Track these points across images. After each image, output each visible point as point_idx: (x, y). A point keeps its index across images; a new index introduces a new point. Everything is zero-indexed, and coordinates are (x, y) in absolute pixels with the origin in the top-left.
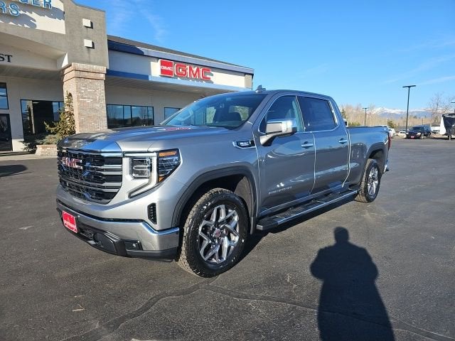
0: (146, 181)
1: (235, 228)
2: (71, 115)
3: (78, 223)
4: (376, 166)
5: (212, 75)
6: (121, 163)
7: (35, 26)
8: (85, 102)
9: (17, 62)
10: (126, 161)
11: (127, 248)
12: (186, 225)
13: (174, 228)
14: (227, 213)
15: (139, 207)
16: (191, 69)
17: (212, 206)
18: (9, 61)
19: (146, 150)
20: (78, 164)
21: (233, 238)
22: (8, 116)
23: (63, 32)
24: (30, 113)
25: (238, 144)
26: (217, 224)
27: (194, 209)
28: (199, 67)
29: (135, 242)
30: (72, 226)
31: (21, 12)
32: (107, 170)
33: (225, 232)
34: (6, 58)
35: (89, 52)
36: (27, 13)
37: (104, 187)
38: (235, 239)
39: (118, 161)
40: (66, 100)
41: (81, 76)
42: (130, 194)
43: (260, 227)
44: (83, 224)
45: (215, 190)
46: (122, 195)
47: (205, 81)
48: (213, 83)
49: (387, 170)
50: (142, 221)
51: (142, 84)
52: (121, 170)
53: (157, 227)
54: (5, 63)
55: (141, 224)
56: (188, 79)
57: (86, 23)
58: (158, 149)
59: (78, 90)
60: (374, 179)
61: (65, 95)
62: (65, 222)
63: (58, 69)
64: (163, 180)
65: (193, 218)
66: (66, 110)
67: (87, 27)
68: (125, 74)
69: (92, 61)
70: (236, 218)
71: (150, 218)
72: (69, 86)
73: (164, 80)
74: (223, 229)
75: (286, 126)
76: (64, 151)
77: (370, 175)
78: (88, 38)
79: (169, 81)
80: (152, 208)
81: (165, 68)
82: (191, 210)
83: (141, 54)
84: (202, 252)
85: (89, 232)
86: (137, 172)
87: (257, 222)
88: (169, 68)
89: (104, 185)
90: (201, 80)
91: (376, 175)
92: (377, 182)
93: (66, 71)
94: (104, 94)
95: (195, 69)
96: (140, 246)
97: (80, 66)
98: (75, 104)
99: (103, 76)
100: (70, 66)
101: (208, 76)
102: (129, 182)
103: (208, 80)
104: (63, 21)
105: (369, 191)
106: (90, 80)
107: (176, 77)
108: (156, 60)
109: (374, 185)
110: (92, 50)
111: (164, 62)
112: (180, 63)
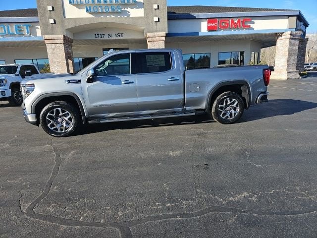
5: (254, 23)
7: (129, 15)
9: (125, 37)
16: (232, 22)
23: (143, 16)
26: (59, 116)
28: (241, 19)
31: (123, 9)
34: (121, 35)
36: (126, 9)
41: (152, 40)
47: (245, 29)
48: (253, 29)
54: (121, 38)
56: (230, 29)
57: (155, 6)
60: (235, 107)
67: (156, 9)
68: (182, 34)
69: (158, 29)
73: (210, 34)
78: (156, 16)
79: (214, 33)
81: (210, 25)
83: (194, 18)
88: (214, 24)
90: (242, 29)
91: (235, 104)
92: (238, 110)
95: (236, 21)
97: (151, 34)
99: (164, 38)
101: (249, 25)
103: (248, 28)
104: (143, 9)
105: (221, 116)
106: (157, 42)
107: (220, 30)
108: (205, 20)
109: (233, 112)
110: (158, 23)
111: (211, 20)
112: (224, 19)
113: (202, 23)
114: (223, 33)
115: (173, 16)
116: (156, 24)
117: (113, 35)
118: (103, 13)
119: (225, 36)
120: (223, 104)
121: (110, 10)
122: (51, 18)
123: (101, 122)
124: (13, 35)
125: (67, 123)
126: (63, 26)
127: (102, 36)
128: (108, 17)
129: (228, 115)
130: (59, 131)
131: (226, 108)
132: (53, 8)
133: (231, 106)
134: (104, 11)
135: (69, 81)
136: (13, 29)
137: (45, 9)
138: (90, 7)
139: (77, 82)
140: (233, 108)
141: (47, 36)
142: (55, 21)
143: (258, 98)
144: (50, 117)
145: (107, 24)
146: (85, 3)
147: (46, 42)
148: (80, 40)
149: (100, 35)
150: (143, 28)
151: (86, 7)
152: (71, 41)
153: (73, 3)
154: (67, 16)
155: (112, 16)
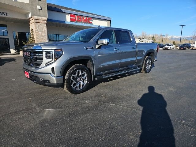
0: (51, 60)
1: (85, 78)
2: (33, 38)
3: (30, 75)
4: (150, 59)
5: (93, 21)
6: (42, 54)
8: (38, 33)
9: (10, 16)
10: (44, 53)
11: (46, 83)
12: (66, 76)
13: (61, 76)
14: (82, 73)
15: (49, 69)
16: (83, 18)
17: (76, 70)
18: (7, 15)
19: (50, 49)
20: (29, 54)
21: (85, 82)
22: (8, 38)
24: (17, 37)
25: (86, 48)
26: (78, 76)
27: (69, 70)
28: (87, 17)
29: (48, 80)
30: (27, 76)
32: (38, 56)
33: (81, 80)
34: (6, 14)
35: (39, 11)
37: (37, 62)
38: (86, 82)
39: (41, 53)
40: (31, 32)
41: (37, 22)
42: (46, 64)
43: (96, 79)
44: (31, 75)
45: (77, 64)
46: (43, 64)
47: (90, 24)
48: (93, 24)
49: (156, 61)
50: (50, 73)
51: (62, 25)
52: (42, 56)
53: (55, 75)
54: (5, 16)
55: (50, 74)
56: (82, 23)
58: (55, 49)
59: (36, 28)
60: (149, 64)
61: (30, 30)
62: (26, 75)
63: (27, 19)
64: (56, 60)
65: (68, 74)
66: (31, 36)
68: (55, 21)
69: (41, 15)
70: (86, 75)
71: (52, 72)
72: (32, 26)
73: (72, 23)
74: (81, 78)
75: (105, 41)
76: (25, 50)
77: (147, 62)
78: (39, 5)
79: (74, 23)
80: (53, 69)
81: (72, 18)
82: (68, 71)
83: (62, 12)
84: (72, 85)
85: (34, 78)
86: (48, 57)
87: (95, 77)
88: (74, 18)
89: (37, 61)
90: (88, 23)
91: (150, 62)
92: (150, 65)
93: (31, 19)
94: (46, 29)
95: (85, 18)
96: (49, 82)
97: (36, 17)
98: (35, 34)
99: (45, 22)
100: (32, 17)
101: (91, 21)
102: (45, 60)
103: (91, 23)
105: (146, 69)
106: (40, 24)
107: (77, 22)
108: (68, 14)
110: (41, 10)
111: (72, 15)
112: (79, 16)
113: (67, 16)
114: (78, 24)
115: (51, 8)
119: (79, 26)
131: (147, 65)
144: (73, 77)
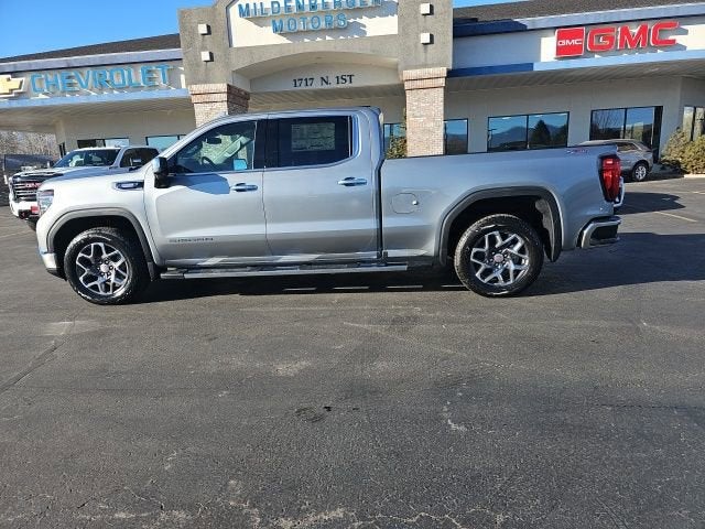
5: (686, 32)
7: (365, 32)
8: (416, 121)
16: (625, 32)
18: (351, 82)
23: (395, 31)
28: (647, 23)
31: (351, 20)
34: (348, 78)
36: (358, 20)
47: (660, 48)
48: (683, 48)
54: (348, 85)
56: (619, 52)
57: (425, 8)
63: (400, 82)
67: (425, 15)
68: (491, 69)
69: (429, 62)
73: (563, 65)
78: (425, 31)
79: (574, 64)
81: (566, 42)
83: (522, 29)
88: (574, 42)
90: (654, 50)
94: (442, 108)
95: (635, 30)
97: (413, 73)
99: (442, 82)
101: (671, 38)
103: (671, 45)
104: (396, 16)
105: (478, 275)
107: (590, 54)
108: (551, 32)
109: (512, 266)
110: (430, 46)
111: (564, 32)
112: (601, 27)
113: (544, 40)
114: (598, 61)
115: (466, 27)
116: (426, 49)
117: (333, 80)
118: (308, 31)
119: (606, 68)
120: (482, 245)
121: (323, 25)
122: (204, 49)
123: (186, 276)
124: (138, 88)
125: (118, 275)
126: (227, 65)
127: (309, 82)
128: (318, 39)
129: (498, 274)
130: (101, 293)
131: (491, 256)
132: (208, 27)
133: (506, 253)
134: (311, 27)
135: (119, 185)
136: (138, 75)
137: (194, 31)
138: (281, 21)
139: (134, 188)
140: (513, 258)
141: (197, 88)
142: (211, 54)
143: (585, 232)
144: (83, 260)
145: (319, 55)
146: (270, 13)
147: (194, 99)
148: (266, 93)
149: (304, 82)
150: (396, 60)
151: (274, 22)
152: (246, 97)
153: (248, 14)
154: (236, 43)
155: (328, 38)
